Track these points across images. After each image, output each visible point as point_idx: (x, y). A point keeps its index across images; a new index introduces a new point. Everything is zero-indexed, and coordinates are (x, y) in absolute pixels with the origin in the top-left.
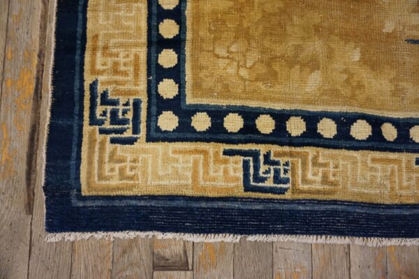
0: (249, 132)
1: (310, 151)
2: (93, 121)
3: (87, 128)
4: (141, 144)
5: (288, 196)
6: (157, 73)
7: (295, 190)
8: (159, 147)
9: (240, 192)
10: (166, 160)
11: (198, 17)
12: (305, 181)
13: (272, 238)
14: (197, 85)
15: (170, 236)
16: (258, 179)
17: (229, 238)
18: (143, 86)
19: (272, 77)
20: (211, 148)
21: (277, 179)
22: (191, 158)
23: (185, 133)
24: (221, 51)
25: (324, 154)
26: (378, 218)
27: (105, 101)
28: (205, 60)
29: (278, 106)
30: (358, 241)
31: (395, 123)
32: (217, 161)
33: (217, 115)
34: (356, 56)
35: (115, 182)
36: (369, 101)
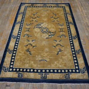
0: (19, 71)
1: (26, 73)
2: (3, 70)
3: (2, 70)
4: (8, 72)
5: (22, 78)
6: (11, 64)
7: (24, 77)
8: (9, 72)
9: (17, 77)
10: (10, 74)
11: (16, 59)
12: (25, 76)
13: (20, 83)
14: (15, 66)
15: (8, 82)
16: (19, 76)
17: (15, 83)
18: (9, 66)
19: (23, 65)
20: (15, 72)
21: (21, 76)
22: (12, 74)
23: (12, 71)
24: (18, 62)
25: (27, 73)
26: (33, 81)
27: (5, 67)
28: (16, 63)
29: (23, 68)
30: (30, 83)
31: (36, 70)
32: (15, 74)
33: (16, 69)
34: (33, 62)
35: (4, 76)
36: (34, 67)
